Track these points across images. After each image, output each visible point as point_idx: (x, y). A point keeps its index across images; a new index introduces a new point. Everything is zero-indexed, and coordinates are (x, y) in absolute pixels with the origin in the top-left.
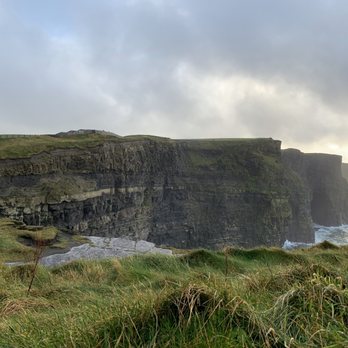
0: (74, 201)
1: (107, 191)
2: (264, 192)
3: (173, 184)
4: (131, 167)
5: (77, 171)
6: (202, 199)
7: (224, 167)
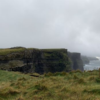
0: (19, 67)
1: (25, 64)
2: (64, 63)
3: (40, 62)
4: (31, 57)
5: (18, 59)
6: (48, 66)
7: (53, 57)
